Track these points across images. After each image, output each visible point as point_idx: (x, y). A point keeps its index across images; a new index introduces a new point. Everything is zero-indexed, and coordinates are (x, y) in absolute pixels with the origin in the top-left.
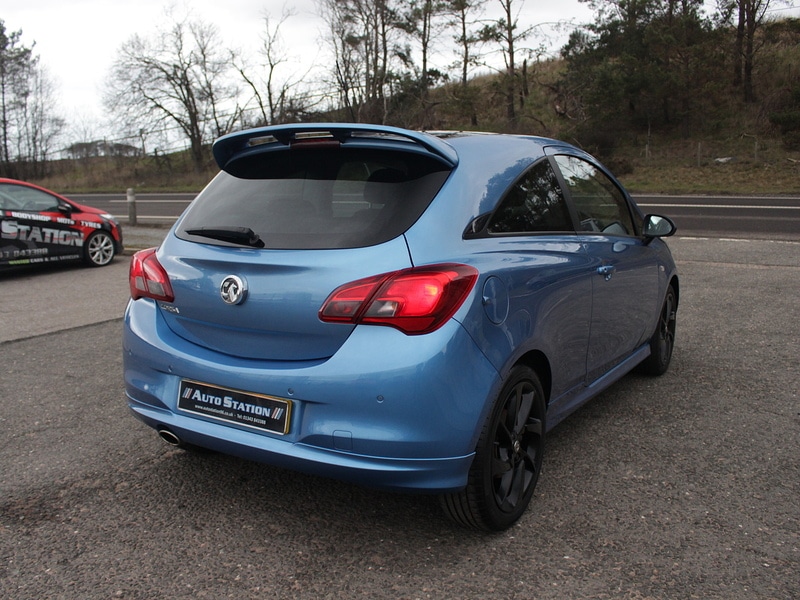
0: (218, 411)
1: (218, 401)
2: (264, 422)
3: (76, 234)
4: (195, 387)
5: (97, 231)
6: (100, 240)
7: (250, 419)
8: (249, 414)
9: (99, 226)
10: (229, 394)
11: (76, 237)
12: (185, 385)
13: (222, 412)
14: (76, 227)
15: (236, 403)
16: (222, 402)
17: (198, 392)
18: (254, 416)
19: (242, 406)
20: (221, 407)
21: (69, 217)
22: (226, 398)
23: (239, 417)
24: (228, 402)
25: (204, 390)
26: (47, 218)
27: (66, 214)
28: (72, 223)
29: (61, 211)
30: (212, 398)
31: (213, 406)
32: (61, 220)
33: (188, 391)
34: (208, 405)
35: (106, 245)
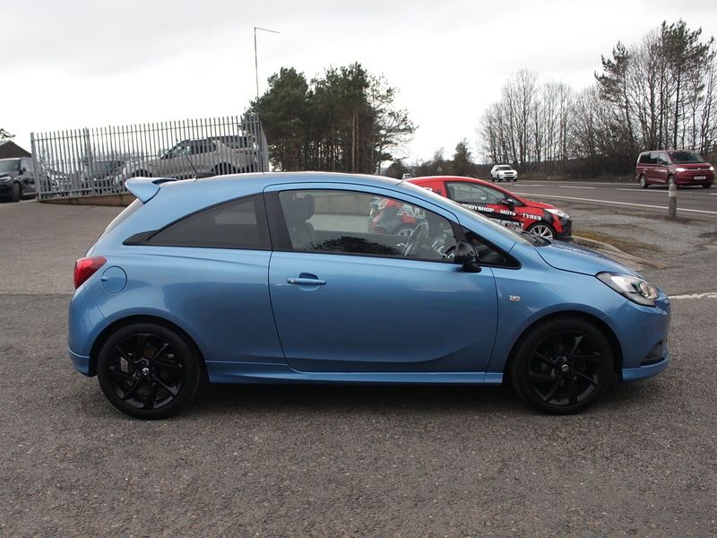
3: (518, 224)
5: (537, 222)
6: (540, 231)
9: (540, 218)
11: (517, 226)
14: (517, 218)
21: (512, 210)
26: (491, 210)
27: (510, 207)
28: (514, 214)
29: (504, 204)
32: (502, 212)
35: (547, 234)
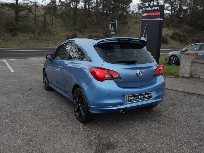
0: (138, 100)
1: (137, 97)
2: (148, 98)
4: (131, 97)
7: (145, 98)
8: (145, 97)
10: (139, 95)
12: (129, 97)
13: (139, 99)
15: (141, 96)
16: (138, 97)
17: (132, 97)
18: (146, 97)
19: (143, 96)
20: (139, 98)
22: (139, 96)
23: (143, 99)
24: (140, 97)
25: (133, 96)
30: (136, 97)
31: (137, 99)
33: (130, 98)
34: (136, 99)
